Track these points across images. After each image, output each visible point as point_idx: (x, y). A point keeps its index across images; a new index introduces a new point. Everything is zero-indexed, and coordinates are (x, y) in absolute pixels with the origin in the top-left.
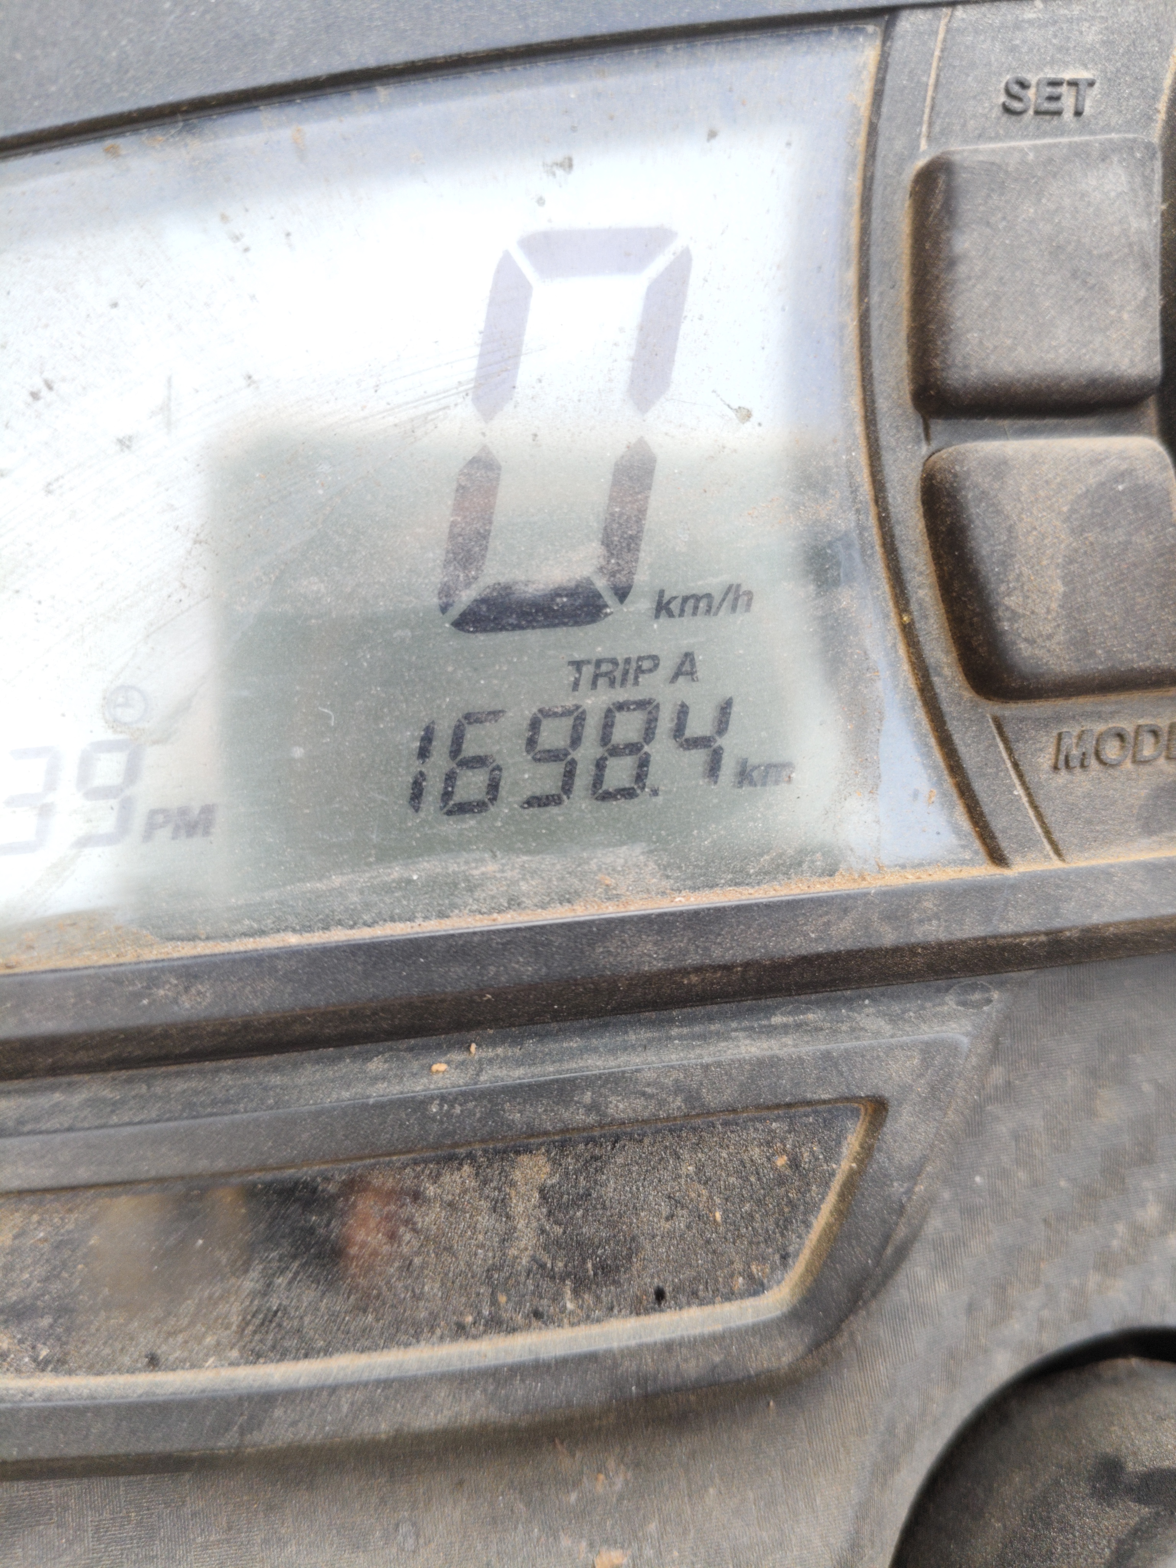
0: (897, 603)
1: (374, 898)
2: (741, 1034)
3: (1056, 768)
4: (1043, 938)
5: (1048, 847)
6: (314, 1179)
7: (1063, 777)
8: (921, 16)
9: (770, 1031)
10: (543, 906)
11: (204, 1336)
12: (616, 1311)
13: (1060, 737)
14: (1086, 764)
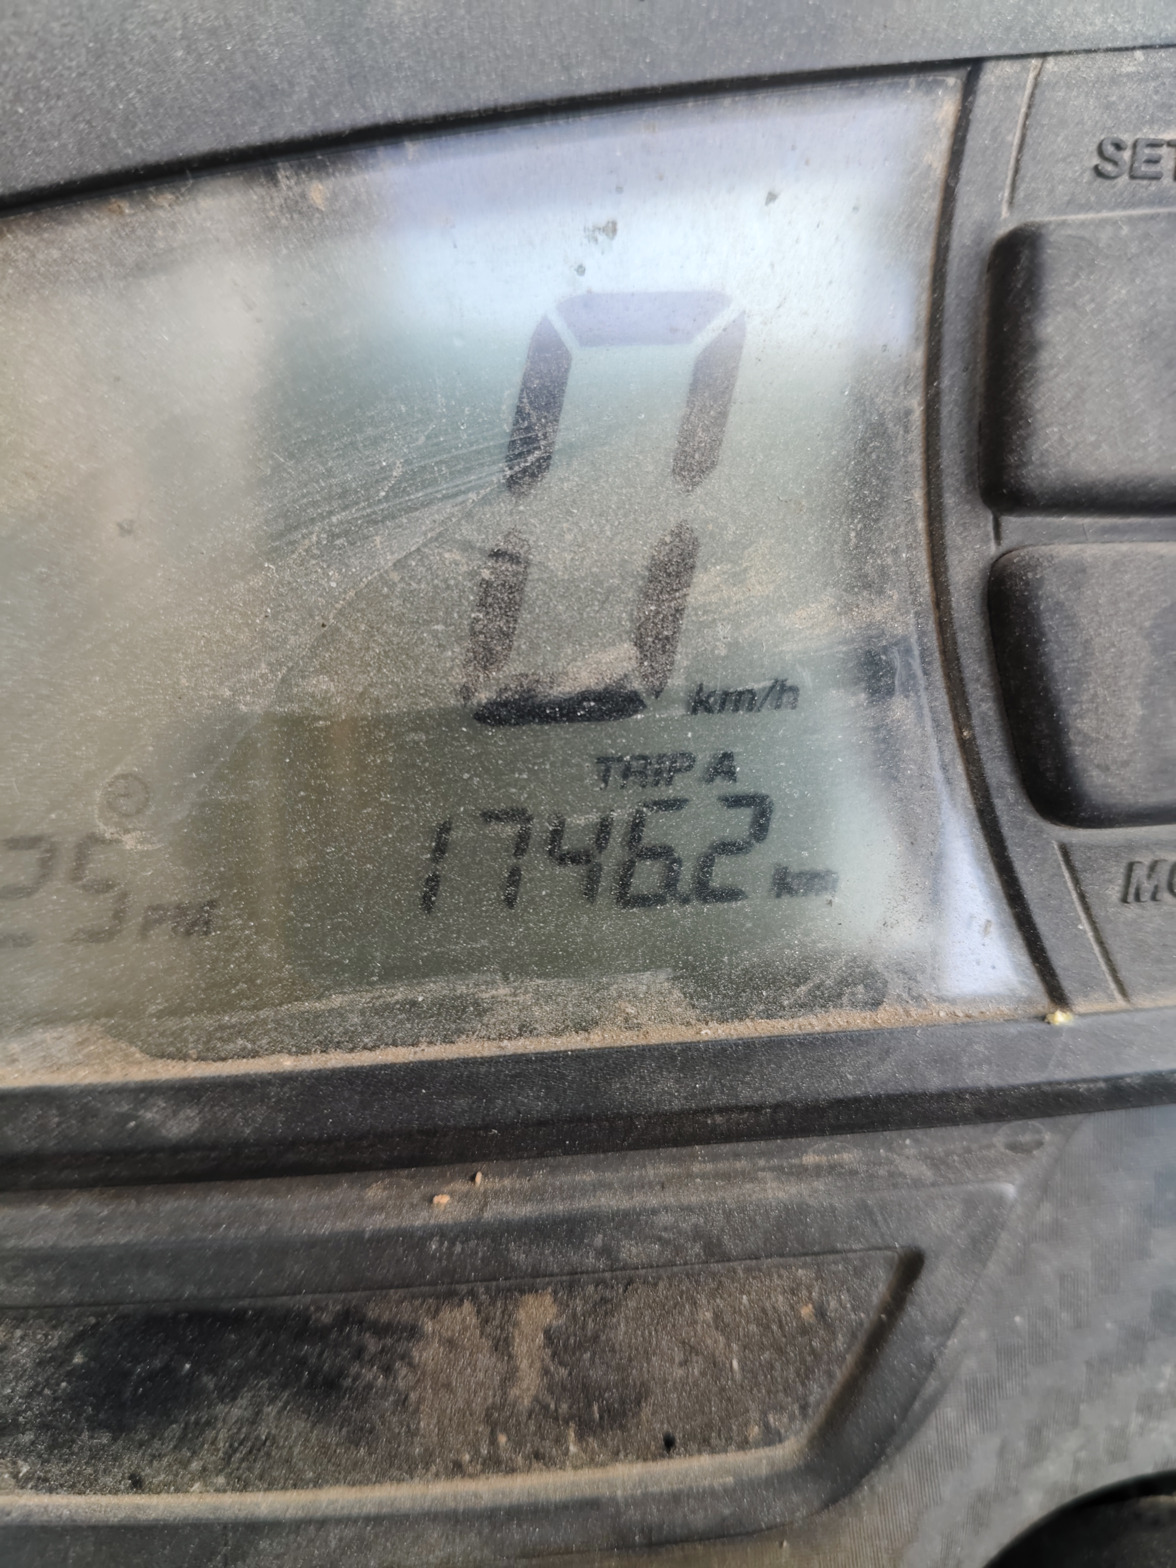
0: (956, 717)
1: (376, 1020)
2: (768, 1175)
3: (1124, 900)
4: (1102, 1085)
5: (1113, 986)
6: (307, 1308)
7: (1132, 911)
8: (1008, 68)
9: (801, 1173)
10: (557, 1033)
11: (189, 1461)
12: (622, 1455)
13: (1130, 867)
14: (1158, 897)
